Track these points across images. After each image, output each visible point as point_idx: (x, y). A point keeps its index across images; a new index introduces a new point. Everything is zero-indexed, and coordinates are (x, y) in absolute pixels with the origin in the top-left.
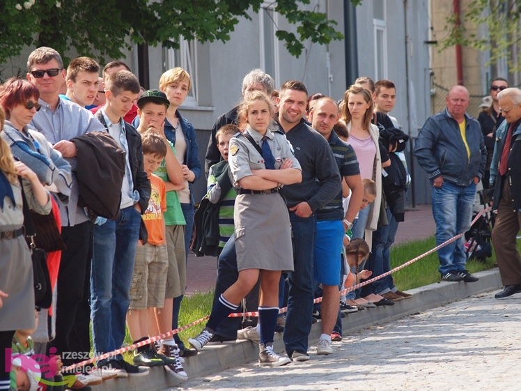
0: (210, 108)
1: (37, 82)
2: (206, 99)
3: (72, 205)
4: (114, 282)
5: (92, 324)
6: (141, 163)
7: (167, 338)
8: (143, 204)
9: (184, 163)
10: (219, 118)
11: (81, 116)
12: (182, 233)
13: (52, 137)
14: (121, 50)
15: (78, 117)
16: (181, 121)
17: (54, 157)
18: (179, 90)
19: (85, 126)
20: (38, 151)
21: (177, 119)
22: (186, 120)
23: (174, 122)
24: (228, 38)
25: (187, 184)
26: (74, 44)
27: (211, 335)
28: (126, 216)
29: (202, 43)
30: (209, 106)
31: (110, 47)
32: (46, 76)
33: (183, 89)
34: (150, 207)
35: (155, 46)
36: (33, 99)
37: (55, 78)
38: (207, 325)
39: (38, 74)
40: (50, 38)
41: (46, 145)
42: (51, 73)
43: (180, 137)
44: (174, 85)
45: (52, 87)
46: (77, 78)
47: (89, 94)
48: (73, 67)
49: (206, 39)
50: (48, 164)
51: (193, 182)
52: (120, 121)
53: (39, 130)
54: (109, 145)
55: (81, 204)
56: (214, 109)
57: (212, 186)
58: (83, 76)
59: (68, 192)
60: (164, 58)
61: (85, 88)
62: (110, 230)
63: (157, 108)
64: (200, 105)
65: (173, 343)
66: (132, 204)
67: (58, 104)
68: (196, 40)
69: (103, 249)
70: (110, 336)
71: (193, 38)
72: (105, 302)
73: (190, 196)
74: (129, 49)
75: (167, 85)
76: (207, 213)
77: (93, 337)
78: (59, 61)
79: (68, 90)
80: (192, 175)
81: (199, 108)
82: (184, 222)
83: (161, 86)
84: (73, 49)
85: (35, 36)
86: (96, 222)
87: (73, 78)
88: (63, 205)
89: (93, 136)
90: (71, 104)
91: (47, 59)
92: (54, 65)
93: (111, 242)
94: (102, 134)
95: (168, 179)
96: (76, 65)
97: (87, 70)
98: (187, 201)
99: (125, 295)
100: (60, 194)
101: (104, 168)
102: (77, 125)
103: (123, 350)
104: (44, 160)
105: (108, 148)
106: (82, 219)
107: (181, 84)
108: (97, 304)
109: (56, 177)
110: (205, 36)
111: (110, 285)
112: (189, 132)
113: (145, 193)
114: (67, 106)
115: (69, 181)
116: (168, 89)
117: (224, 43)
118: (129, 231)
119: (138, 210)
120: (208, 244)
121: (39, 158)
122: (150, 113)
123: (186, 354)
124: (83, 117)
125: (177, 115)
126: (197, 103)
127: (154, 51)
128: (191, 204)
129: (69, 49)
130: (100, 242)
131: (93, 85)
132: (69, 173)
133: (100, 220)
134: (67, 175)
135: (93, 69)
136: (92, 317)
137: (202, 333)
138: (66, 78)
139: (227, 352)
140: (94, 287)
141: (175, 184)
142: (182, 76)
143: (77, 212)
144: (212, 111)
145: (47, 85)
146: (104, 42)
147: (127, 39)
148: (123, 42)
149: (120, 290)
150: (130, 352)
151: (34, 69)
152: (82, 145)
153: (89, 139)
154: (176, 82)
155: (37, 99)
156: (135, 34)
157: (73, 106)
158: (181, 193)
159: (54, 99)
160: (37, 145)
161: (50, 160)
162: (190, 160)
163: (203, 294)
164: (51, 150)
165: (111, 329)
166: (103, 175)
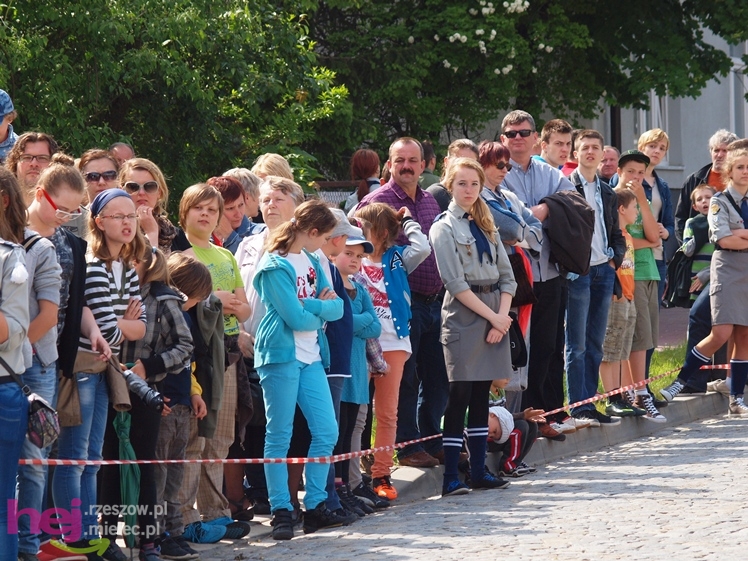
0: (680, 168)
1: (510, 143)
2: (676, 160)
3: (544, 261)
4: (588, 335)
5: (566, 376)
6: (616, 220)
7: (639, 388)
8: (618, 260)
9: (659, 221)
10: (688, 177)
11: (551, 176)
12: (656, 289)
13: (524, 197)
14: (595, 112)
15: (549, 176)
16: (657, 180)
17: (525, 216)
18: (657, 150)
19: (555, 185)
20: (510, 209)
21: (654, 178)
22: (662, 179)
23: (651, 181)
24: (699, 94)
25: (661, 241)
26: (549, 106)
27: (682, 386)
28: (600, 273)
29: (674, 98)
30: (679, 165)
31: (584, 109)
32: (518, 136)
33: (661, 149)
34: (624, 263)
35: (628, 108)
36: (504, 160)
37: (526, 138)
38: (679, 376)
39: (511, 135)
40: (526, 102)
41: (518, 203)
42: (524, 134)
43: (656, 195)
44: (652, 144)
45: (523, 148)
46: (550, 140)
47: (561, 154)
48: (546, 130)
49: (677, 95)
50: (518, 221)
51: (666, 240)
52: (595, 179)
53: (512, 190)
54: (579, 204)
55: (552, 260)
56: (684, 168)
57: (688, 239)
58: (556, 137)
59: (539, 248)
60: (636, 120)
61: (558, 149)
62: (585, 286)
63: (638, 166)
64: (671, 165)
65: (646, 393)
66: (606, 261)
67: (529, 165)
68: (667, 97)
69: (577, 304)
70: (583, 386)
71: (665, 94)
72: (579, 354)
73: (663, 253)
74: (602, 111)
75: (646, 145)
76: (680, 265)
77: (566, 388)
78: (531, 124)
79: (543, 151)
80: (666, 233)
81: (670, 168)
82: (659, 278)
83: (639, 146)
84: (548, 110)
85: (512, 100)
86: (569, 278)
87: (547, 139)
88: (535, 261)
89: (563, 195)
90: (543, 164)
91: (520, 121)
92: (526, 126)
93: (586, 297)
94: (572, 193)
95: (645, 236)
96: (549, 127)
97: (559, 131)
98: (660, 258)
99: (599, 347)
100: (531, 250)
101: (574, 225)
102: (548, 185)
103: (596, 398)
104: (515, 218)
105: (578, 206)
106: (554, 275)
107: (660, 144)
108: (571, 357)
109: (527, 233)
110: (677, 92)
111: (584, 338)
112: (665, 192)
113: (619, 249)
114: (539, 166)
115: (540, 237)
116: (647, 148)
117: (695, 99)
118: (604, 286)
119: (613, 266)
120: (679, 295)
121: (510, 215)
122: (631, 171)
123: (658, 404)
124: (554, 177)
125: (654, 174)
126: (667, 163)
127: (626, 113)
128: (663, 261)
129: (544, 112)
130: (574, 296)
131: (565, 145)
132: (540, 230)
133: (572, 276)
134: (538, 231)
135: (565, 130)
136: (566, 368)
137: (673, 383)
138: (541, 139)
139: (697, 403)
140: (569, 340)
141: (651, 242)
142: (660, 137)
143: (549, 268)
144: (682, 171)
145: (519, 145)
146: (578, 104)
147: (601, 102)
148: (596, 104)
149: (594, 343)
150: (603, 403)
151: (508, 129)
152: (554, 204)
153: (559, 198)
154: (654, 142)
155: (508, 159)
156: (609, 96)
157: (544, 166)
158: (655, 250)
159: (525, 159)
160: (509, 203)
161: (521, 218)
162: (664, 218)
163: (672, 348)
164: (523, 209)
165: (584, 380)
166: (573, 233)
